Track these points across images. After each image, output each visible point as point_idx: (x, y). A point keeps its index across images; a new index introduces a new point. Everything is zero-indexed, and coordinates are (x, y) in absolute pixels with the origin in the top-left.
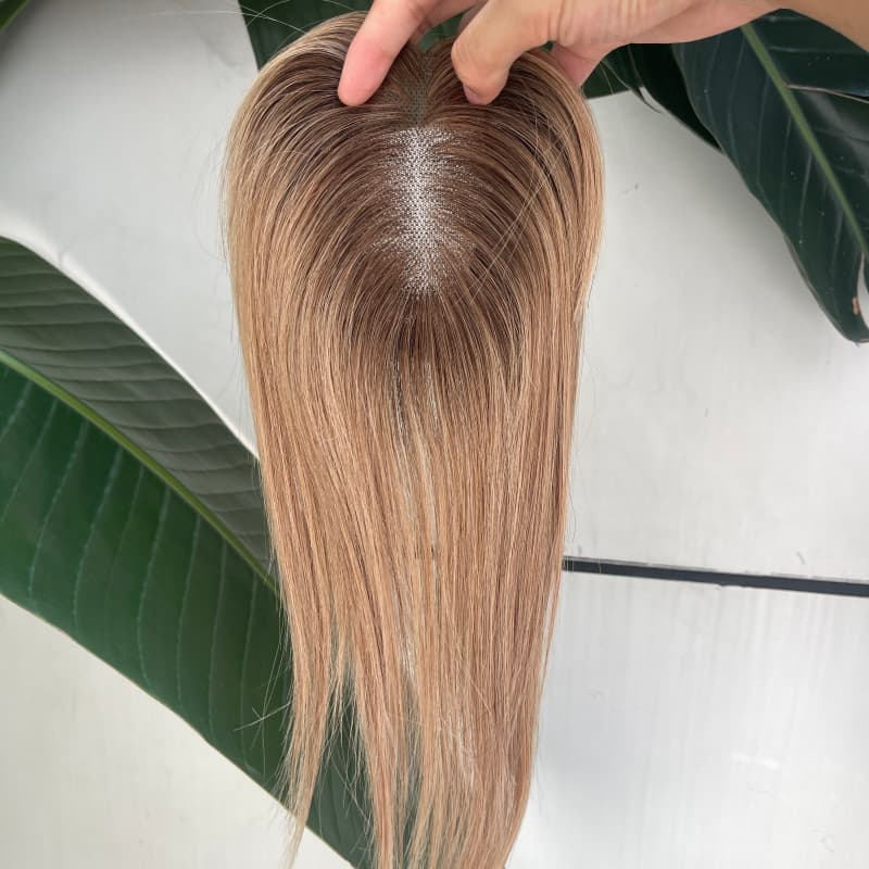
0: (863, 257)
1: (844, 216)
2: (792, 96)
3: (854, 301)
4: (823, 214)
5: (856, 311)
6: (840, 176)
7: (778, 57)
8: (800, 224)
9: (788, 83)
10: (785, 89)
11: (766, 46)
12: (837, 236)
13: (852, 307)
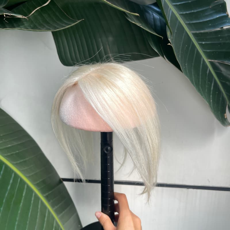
0: (227, 104)
1: (223, 94)
2: (209, 63)
3: (225, 114)
4: (217, 93)
5: (225, 117)
6: (221, 83)
7: (205, 53)
8: (211, 96)
9: (208, 59)
10: (207, 61)
11: (202, 50)
12: (221, 99)
13: (225, 116)
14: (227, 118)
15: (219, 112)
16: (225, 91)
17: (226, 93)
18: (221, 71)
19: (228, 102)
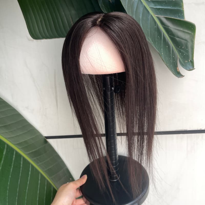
0: (178, 57)
1: (172, 48)
3: (177, 68)
4: (167, 47)
6: (170, 37)
8: (162, 49)
9: (155, 15)
12: (171, 52)
13: (177, 70)
14: (179, 71)
15: (172, 65)
16: (174, 45)
17: (176, 48)
18: (169, 27)
19: (179, 56)
